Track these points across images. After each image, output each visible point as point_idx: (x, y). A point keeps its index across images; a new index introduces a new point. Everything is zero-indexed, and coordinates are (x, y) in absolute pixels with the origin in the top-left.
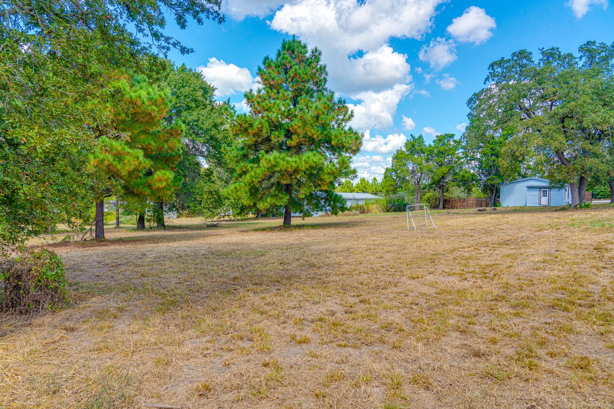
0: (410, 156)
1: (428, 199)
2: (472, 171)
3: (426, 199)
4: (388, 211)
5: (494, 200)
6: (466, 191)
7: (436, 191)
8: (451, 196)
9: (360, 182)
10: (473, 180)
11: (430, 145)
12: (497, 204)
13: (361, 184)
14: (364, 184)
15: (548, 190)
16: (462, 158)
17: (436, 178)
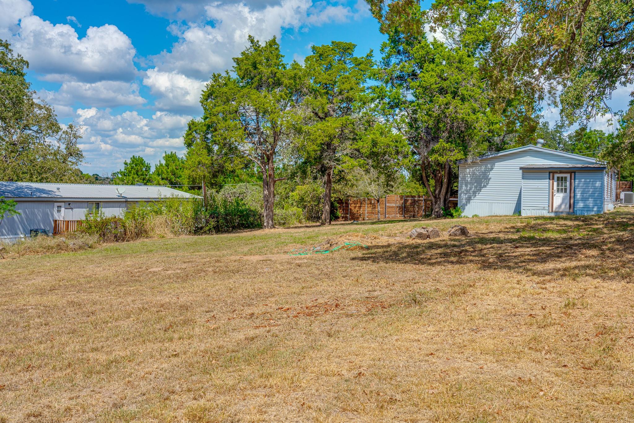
0: (246, 90)
1: (302, 199)
2: (395, 131)
3: (297, 198)
4: (198, 231)
5: (445, 200)
6: (383, 178)
7: (319, 181)
8: (350, 192)
9: (164, 162)
10: (397, 153)
11: (295, 66)
12: (453, 211)
13: (167, 165)
14: (173, 167)
15: (568, 176)
16: (373, 100)
17: (312, 147)
